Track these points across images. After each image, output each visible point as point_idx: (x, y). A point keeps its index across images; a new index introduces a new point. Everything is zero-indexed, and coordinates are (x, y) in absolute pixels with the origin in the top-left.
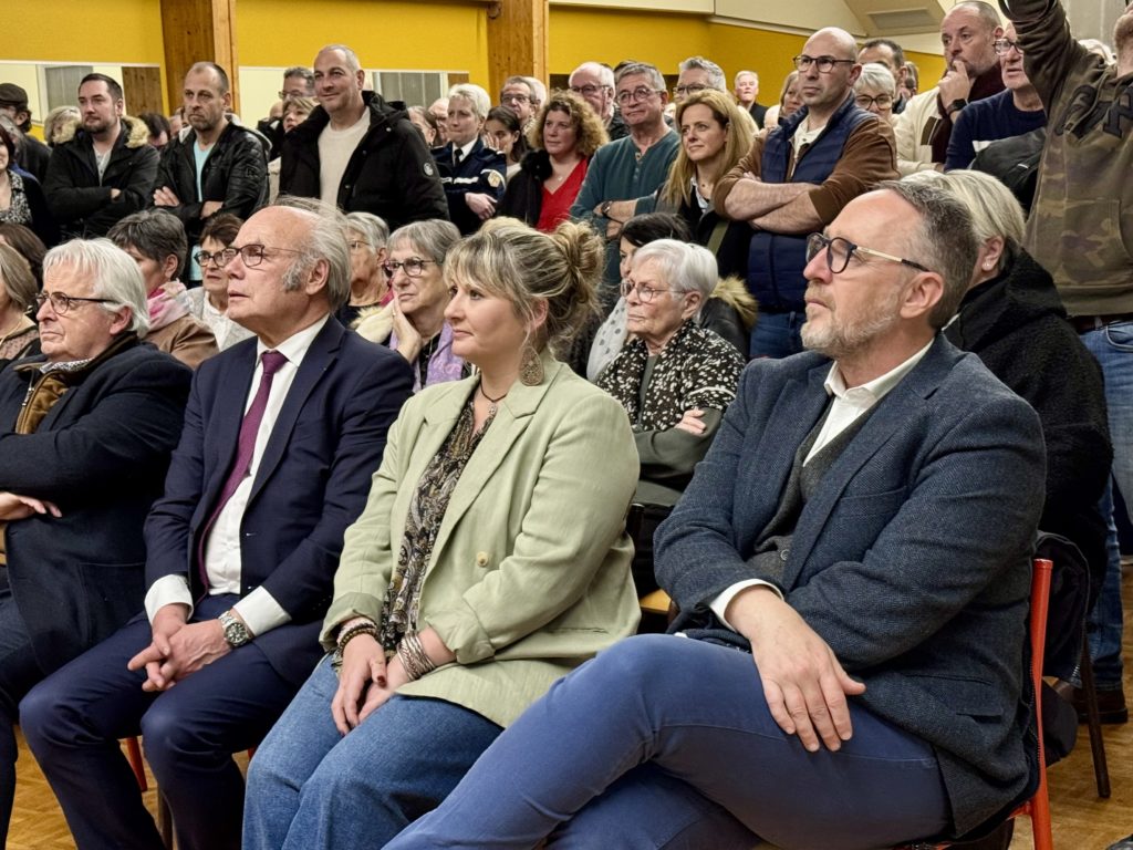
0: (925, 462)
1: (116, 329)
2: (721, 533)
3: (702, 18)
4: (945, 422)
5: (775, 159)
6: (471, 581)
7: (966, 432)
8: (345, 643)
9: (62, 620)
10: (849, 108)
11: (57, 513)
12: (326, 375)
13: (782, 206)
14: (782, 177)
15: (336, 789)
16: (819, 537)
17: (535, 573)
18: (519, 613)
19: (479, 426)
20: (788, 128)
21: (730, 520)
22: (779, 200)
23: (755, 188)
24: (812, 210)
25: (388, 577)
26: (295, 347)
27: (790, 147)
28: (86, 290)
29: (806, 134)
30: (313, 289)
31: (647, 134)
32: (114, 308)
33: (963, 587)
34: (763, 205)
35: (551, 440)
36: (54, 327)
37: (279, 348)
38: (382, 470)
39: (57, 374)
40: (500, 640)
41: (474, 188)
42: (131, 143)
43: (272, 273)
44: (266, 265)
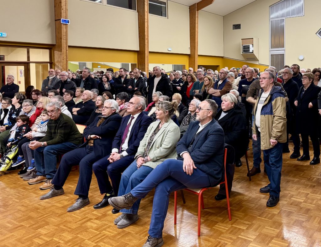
0: (208, 136)
1: (113, 112)
2: (184, 144)
3: (222, 57)
4: (211, 131)
5: (216, 86)
6: (155, 150)
7: (213, 132)
8: (138, 158)
9: (100, 154)
10: (226, 79)
11: (101, 138)
12: (140, 120)
13: (216, 93)
14: (216, 89)
15: (132, 179)
16: (195, 145)
17: (164, 149)
18: (160, 155)
19: (160, 128)
20: (217, 82)
21: (186, 142)
22: (215, 92)
23: (212, 90)
24: (219, 94)
25: (145, 149)
26: (136, 116)
27: (217, 85)
28: (110, 106)
29: (220, 83)
30: (139, 109)
31: (201, 80)
32: (113, 109)
33: (212, 152)
34: (213, 93)
35: (168, 131)
36: (104, 111)
37: (134, 116)
38: (146, 133)
39: (103, 118)
40: (158, 158)
41: (178, 86)
42: (127, 78)
43: (133, 106)
44: (133, 105)
